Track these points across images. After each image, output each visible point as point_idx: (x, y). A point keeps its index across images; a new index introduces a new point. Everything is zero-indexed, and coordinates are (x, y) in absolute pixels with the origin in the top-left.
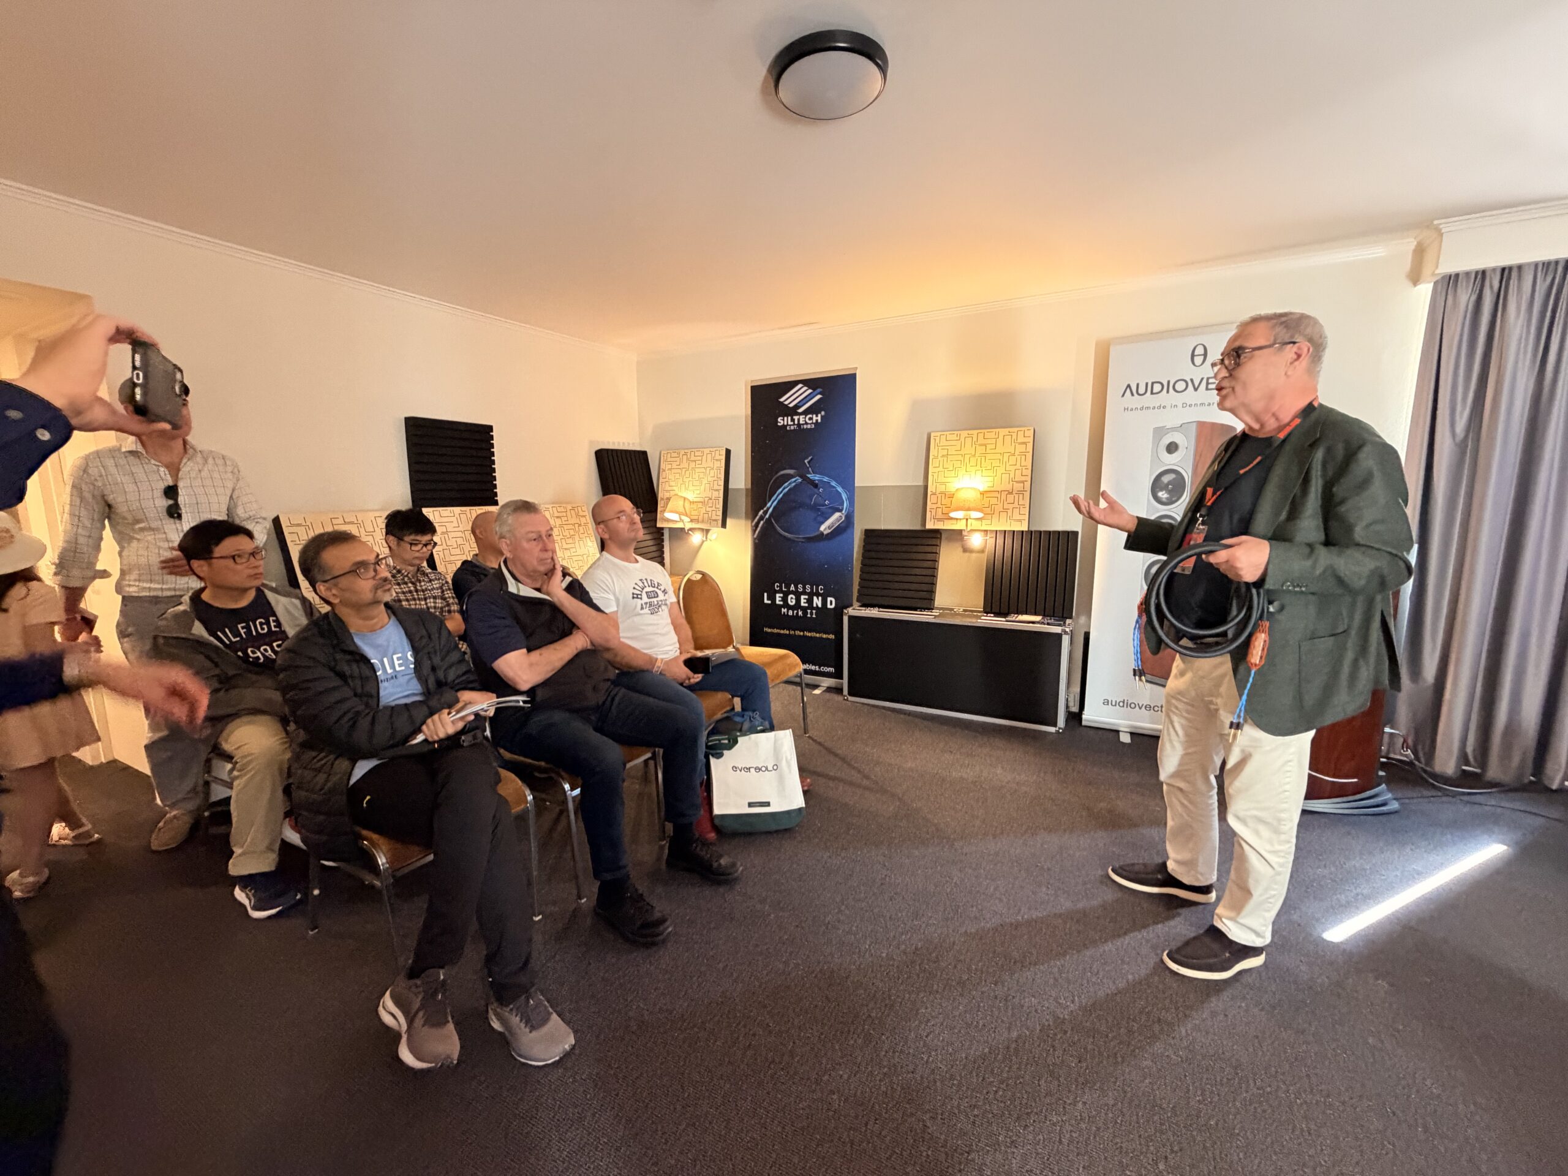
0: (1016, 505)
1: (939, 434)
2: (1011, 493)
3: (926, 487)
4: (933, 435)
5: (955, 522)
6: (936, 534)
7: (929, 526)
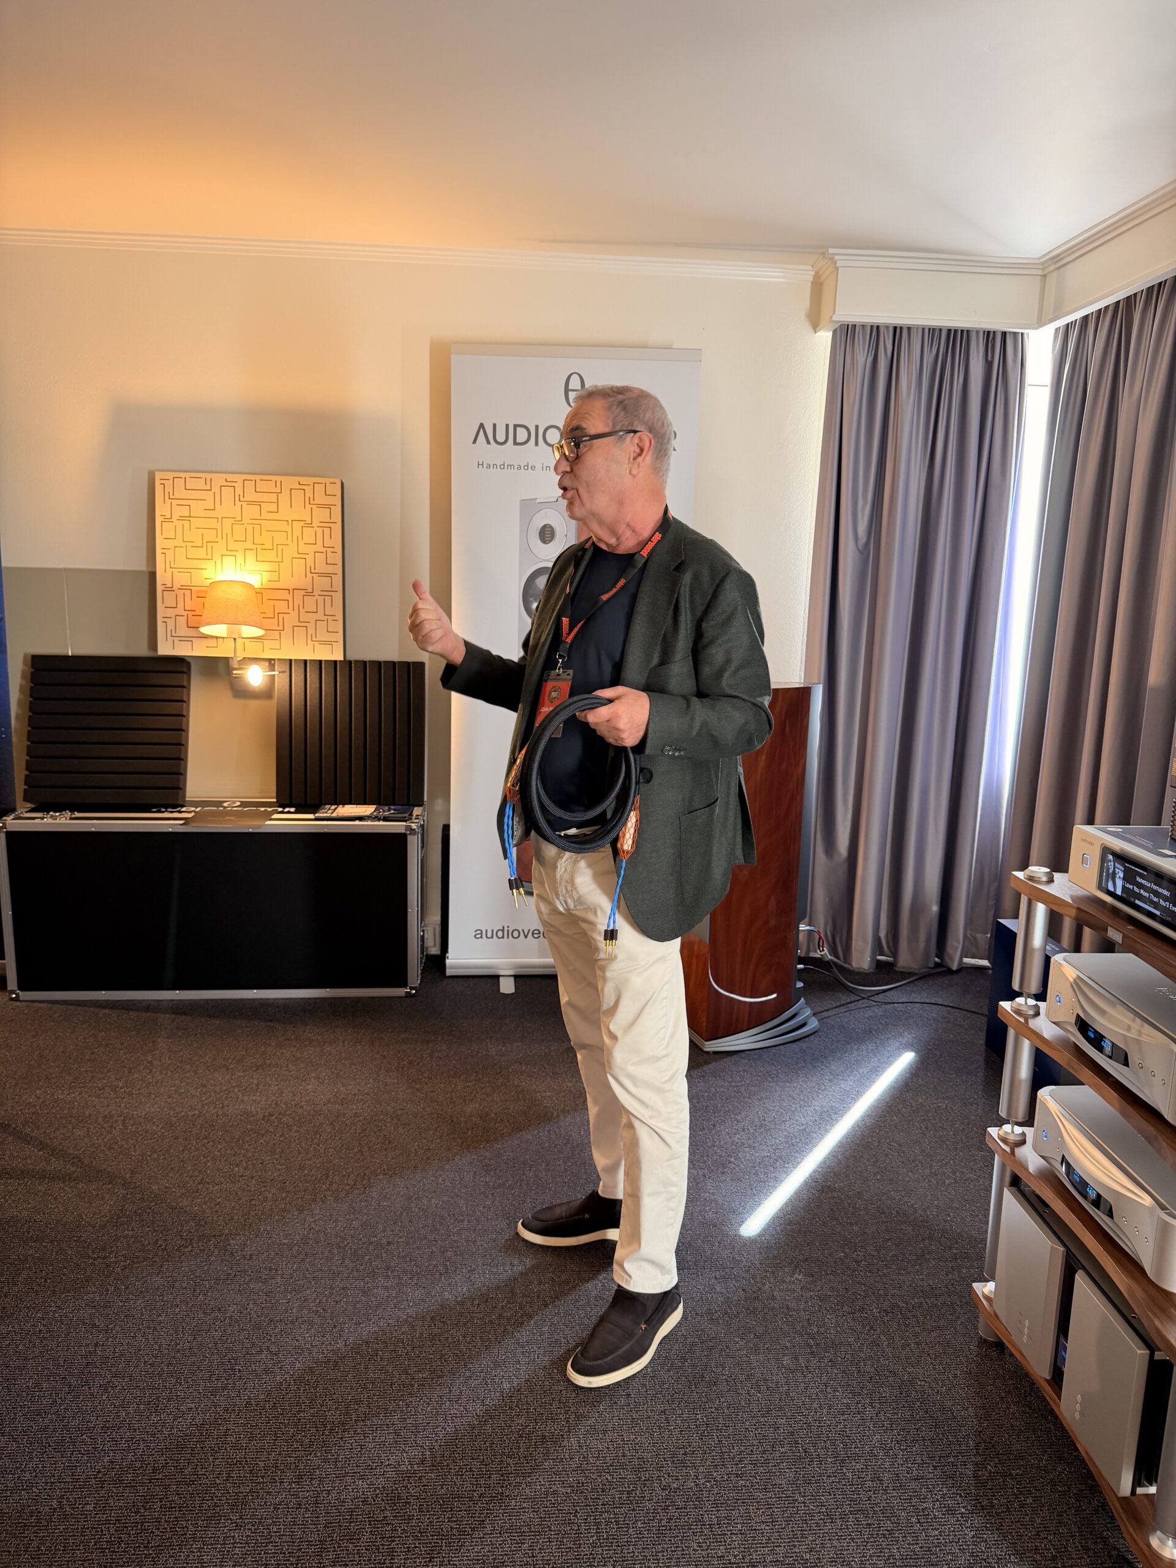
0: (320, 615)
1: (170, 475)
2: (309, 593)
3: (153, 575)
4: (158, 476)
5: (213, 642)
6: (179, 665)
7: (165, 649)
